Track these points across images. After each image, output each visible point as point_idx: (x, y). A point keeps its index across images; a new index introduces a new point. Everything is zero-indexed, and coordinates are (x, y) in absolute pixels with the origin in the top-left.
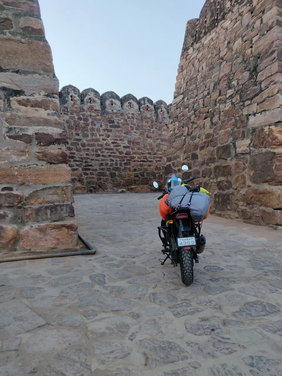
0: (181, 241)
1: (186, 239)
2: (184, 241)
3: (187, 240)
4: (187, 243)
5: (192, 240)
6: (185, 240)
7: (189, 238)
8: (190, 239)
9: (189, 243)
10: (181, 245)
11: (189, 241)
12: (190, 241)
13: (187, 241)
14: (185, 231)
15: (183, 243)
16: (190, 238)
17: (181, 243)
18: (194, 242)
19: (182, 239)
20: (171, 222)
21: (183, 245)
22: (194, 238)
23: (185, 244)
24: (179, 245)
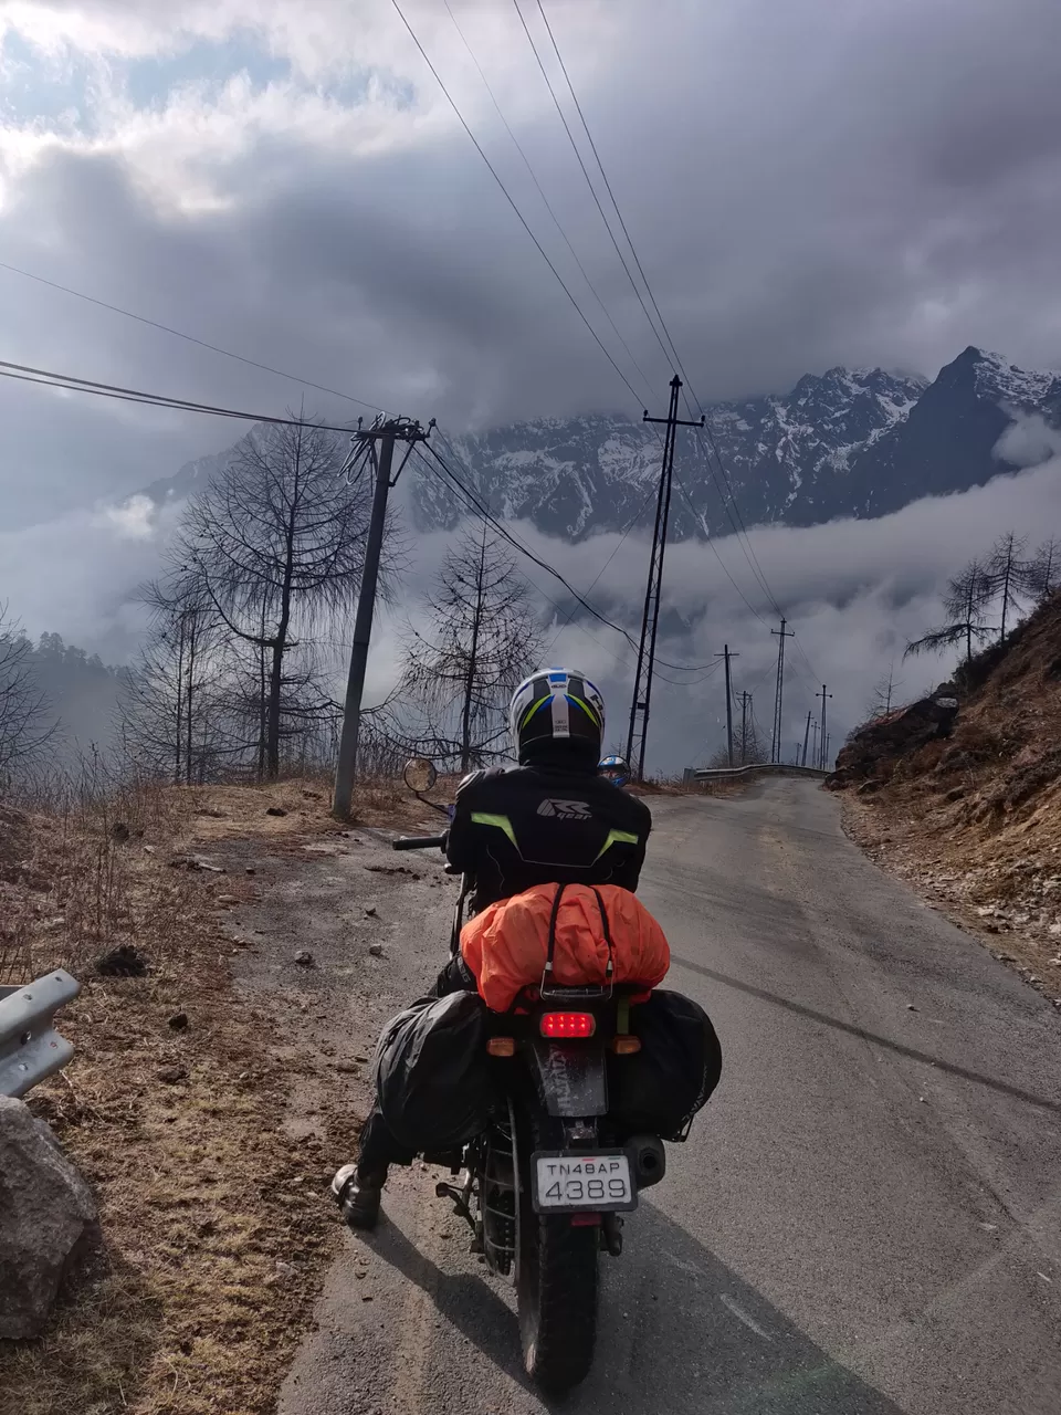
0: (558, 1177)
1: (583, 1169)
2: (574, 1177)
3: (590, 1169)
4: (585, 1190)
5: (616, 1174)
6: (578, 1170)
7: (598, 1161)
8: (602, 1169)
9: (599, 1193)
10: (555, 1202)
11: (596, 1176)
12: (606, 1177)
13: (584, 1178)
14: (579, 1119)
15: (562, 1186)
16: (605, 1161)
17: (555, 1192)
18: (623, 1188)
19: (561, 1167)
20: (503, 1048)
21: (563, 1201)
22: (623, 1162)
23: (578, 1194)
24: (545, 1201)
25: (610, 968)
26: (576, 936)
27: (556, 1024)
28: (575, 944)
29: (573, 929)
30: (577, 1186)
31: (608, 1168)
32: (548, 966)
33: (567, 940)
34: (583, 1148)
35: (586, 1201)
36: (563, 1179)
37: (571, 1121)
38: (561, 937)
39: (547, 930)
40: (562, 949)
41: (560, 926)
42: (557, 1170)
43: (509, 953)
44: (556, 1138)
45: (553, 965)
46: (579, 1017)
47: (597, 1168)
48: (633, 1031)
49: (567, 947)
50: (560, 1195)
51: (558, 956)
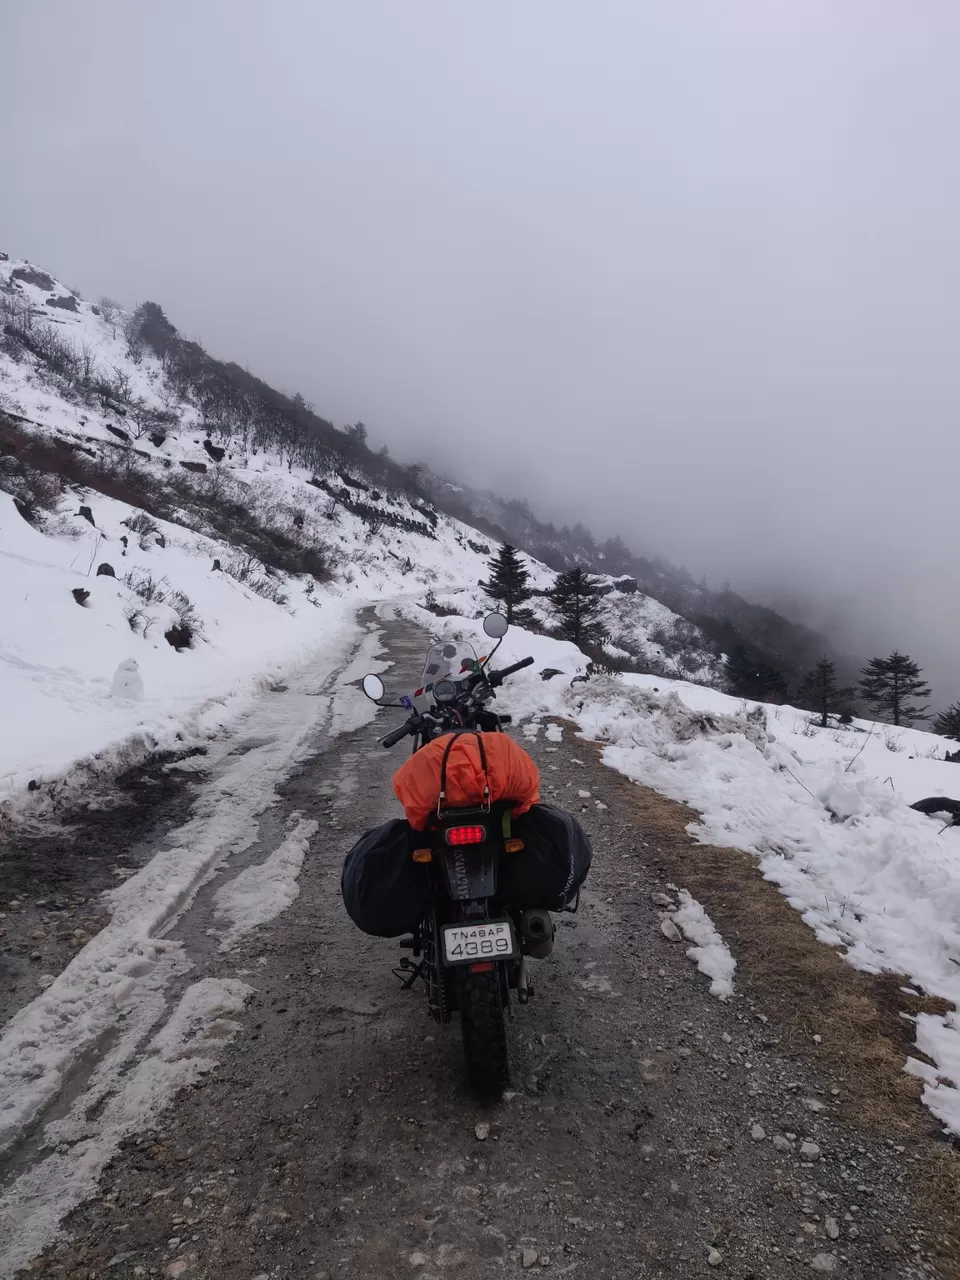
0: (459, 940)
1: (477, 934)
2: (471, 940)
3: (482, 934)
4: (479, 947)
5: (501, 935)
6: (474, 935)
7: (487, 928)
8: (491, 933)
9: (489, 949)
10: (458, 958)
11: (487, 938)
12: (493, 939)
13: (478, 940)
14: (474, 900)
15: (463, 946)
16: (493, 927)
17: (458, 950)
18: (507, 944)
19: (462, 933)
20: (423, 856)
21: (464, 957)
22: (506, 927)
23: (474, 951)
24: (451, 958)
25: (487, 791)
26: (460, 772)
27: (458, 835)
28: (460, 776)
29: (458, 768)
30: (474, 946)
31: (495, 932)
32: (442, 795)
33: (454, 775)
34: (476, 919)
35: (480, 955)
36: (463, 942)
37: (468, 902)
38: (449, 773)
39: (440, 769)
40: (451, 781)
41: (448, 765)
42: (459, 936)
43: (416, 790)
44: (458, 915)
45: (446, 795)
46: (474, 828)
47: (487, 932)
48: (515, 835)
49: (454, 780)
50: (461, 953)
51: (448, 786)
